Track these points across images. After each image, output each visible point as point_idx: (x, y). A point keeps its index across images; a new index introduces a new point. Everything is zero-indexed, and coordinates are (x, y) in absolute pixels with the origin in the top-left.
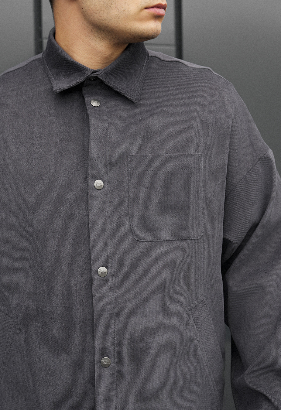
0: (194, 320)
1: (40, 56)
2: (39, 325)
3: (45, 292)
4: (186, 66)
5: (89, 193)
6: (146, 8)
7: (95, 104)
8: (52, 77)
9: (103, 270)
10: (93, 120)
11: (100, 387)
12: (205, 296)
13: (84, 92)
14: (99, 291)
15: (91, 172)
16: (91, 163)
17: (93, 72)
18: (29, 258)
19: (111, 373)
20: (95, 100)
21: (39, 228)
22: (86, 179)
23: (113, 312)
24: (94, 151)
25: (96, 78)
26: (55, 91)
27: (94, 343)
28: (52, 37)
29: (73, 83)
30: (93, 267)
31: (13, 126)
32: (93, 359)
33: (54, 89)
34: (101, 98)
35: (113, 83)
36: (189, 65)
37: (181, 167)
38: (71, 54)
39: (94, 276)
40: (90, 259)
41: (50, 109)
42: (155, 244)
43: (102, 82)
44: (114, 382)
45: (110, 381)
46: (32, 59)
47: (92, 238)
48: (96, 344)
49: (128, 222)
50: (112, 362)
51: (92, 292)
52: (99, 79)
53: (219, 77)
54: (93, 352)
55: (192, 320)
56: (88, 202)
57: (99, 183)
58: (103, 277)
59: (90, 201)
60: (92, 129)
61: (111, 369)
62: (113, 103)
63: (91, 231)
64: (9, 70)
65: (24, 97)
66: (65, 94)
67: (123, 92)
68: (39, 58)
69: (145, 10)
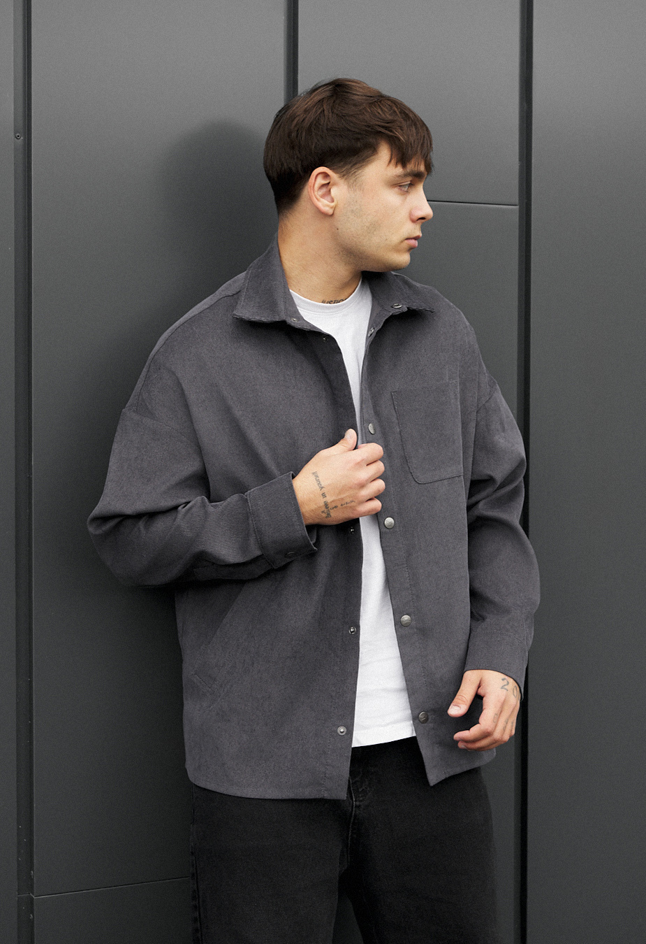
6: (407, 239)
9: (389, 521)
11: (404, 648)
23: (406, 565)
39: (382, 529)
48: (393, 602)
50: (412, 620)
58: (390, 529)
61: (412, 628)
69: (406, 241)
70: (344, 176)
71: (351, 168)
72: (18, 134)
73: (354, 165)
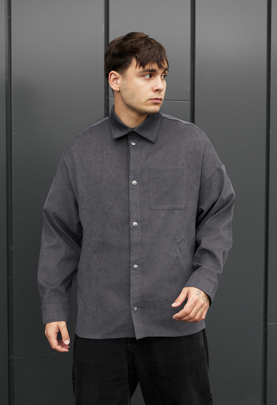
0: (179, 248)
1: (107, 118)
2: (104, 250)
3: (107, 234)
4: (181, 122)
5: (130, 187)
6: (150, 100)
7: (133, 144)
8: (112, 130)
9: (135, 223)
10: (132, 152)
11: (133, 278)
12: (185, 237)
13: (128, 138)
14: (134, 233)
15: (131, 177)
16: (131, 173)
17: (132, 129)
18: (100, 218)
19: (138, 272)
20: (134, 142)
21: (106, 204)
22: (128, 181)
23: (140, 243)
24: (132, 167)
25: (134, 132)
26: (114, 138)
27: (130, 258)
28: (113, 110)
29: (122, 134)
30: (131, 222)
31: (94, 155)
32: (130, 265)
33: (113, 137)
34: (136, 141)
35: (142, 134)
36: (183, 122)
37: (174, 174)
38: (120, 118)
39: (131, 226)
40: (129, 218)
41: (112, 146)
42: (161, 211)
43: (137, 134)
44: (139, 277)
45: (137, 276)
46: (103, 120)
47: (130, 209)
48: (131, 258)
49: (148, 201)
50: (139, 267)
51: (130, 234)
52: (135, 132)
53: (197, 129)
54: (130, 262)
55: (178, 248)
56: (129, 191)
57: (134, 182)
58: (135, 227)
59: (130, 191)
60: (131, 156)
61: (138, 271)
62: (142, 143)
63: (130, 205)
64: (93, 126)
65: (100, 139)
66: (119, 139)
67: (147, 138)
68: (107, 120)
69: (150, 101)
70: (121, 74)
71: (122, 70)
72: (6, 76)
73: (124, 69)
